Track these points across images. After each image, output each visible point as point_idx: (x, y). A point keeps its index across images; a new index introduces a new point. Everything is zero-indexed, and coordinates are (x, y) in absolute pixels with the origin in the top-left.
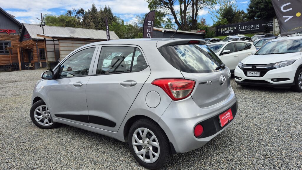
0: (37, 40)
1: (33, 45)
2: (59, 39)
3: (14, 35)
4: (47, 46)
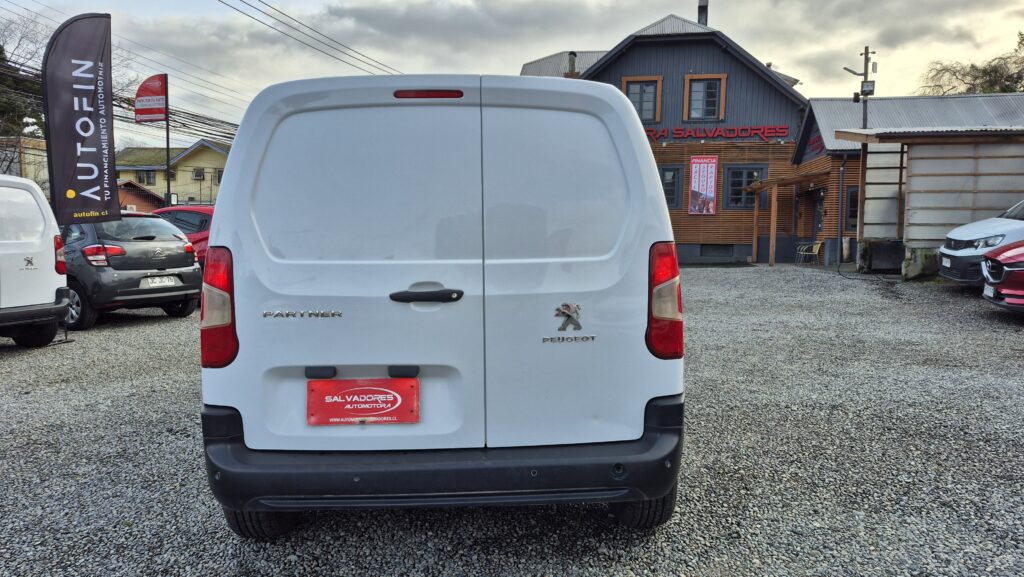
0: (845, 157)
1: (828, 173)
2: (908, 141)
3: (782, 142)
4: (871, 176)
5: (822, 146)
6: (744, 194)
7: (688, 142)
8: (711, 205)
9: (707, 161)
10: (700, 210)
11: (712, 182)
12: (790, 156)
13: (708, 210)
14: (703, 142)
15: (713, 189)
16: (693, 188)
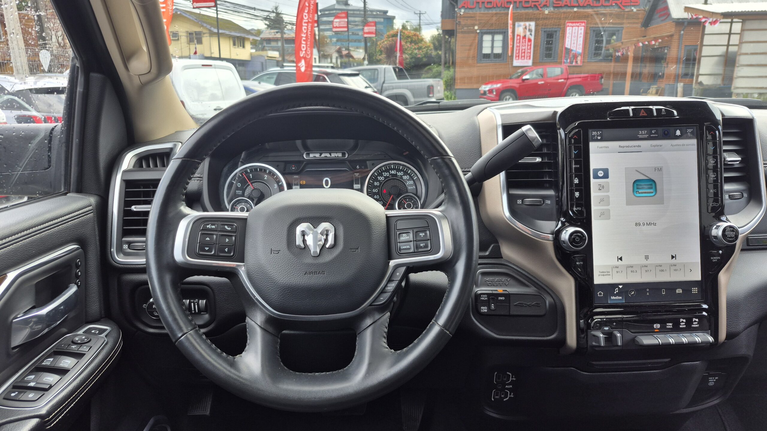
0: (686, 24)
1: (672, 36)
2: (744, 18)
3: (635, 10)
4: (707, 40)
5: (668, 14)
6: (604, 49)
7: (564, 10)
8: (579, 58)
9: (578, 24)
10: (571, 62)
11: (581, 41)
12: (641, 20)
13: (576, 62)
14: (575, 9)
15: (581, 46)
16: (566, 46)
